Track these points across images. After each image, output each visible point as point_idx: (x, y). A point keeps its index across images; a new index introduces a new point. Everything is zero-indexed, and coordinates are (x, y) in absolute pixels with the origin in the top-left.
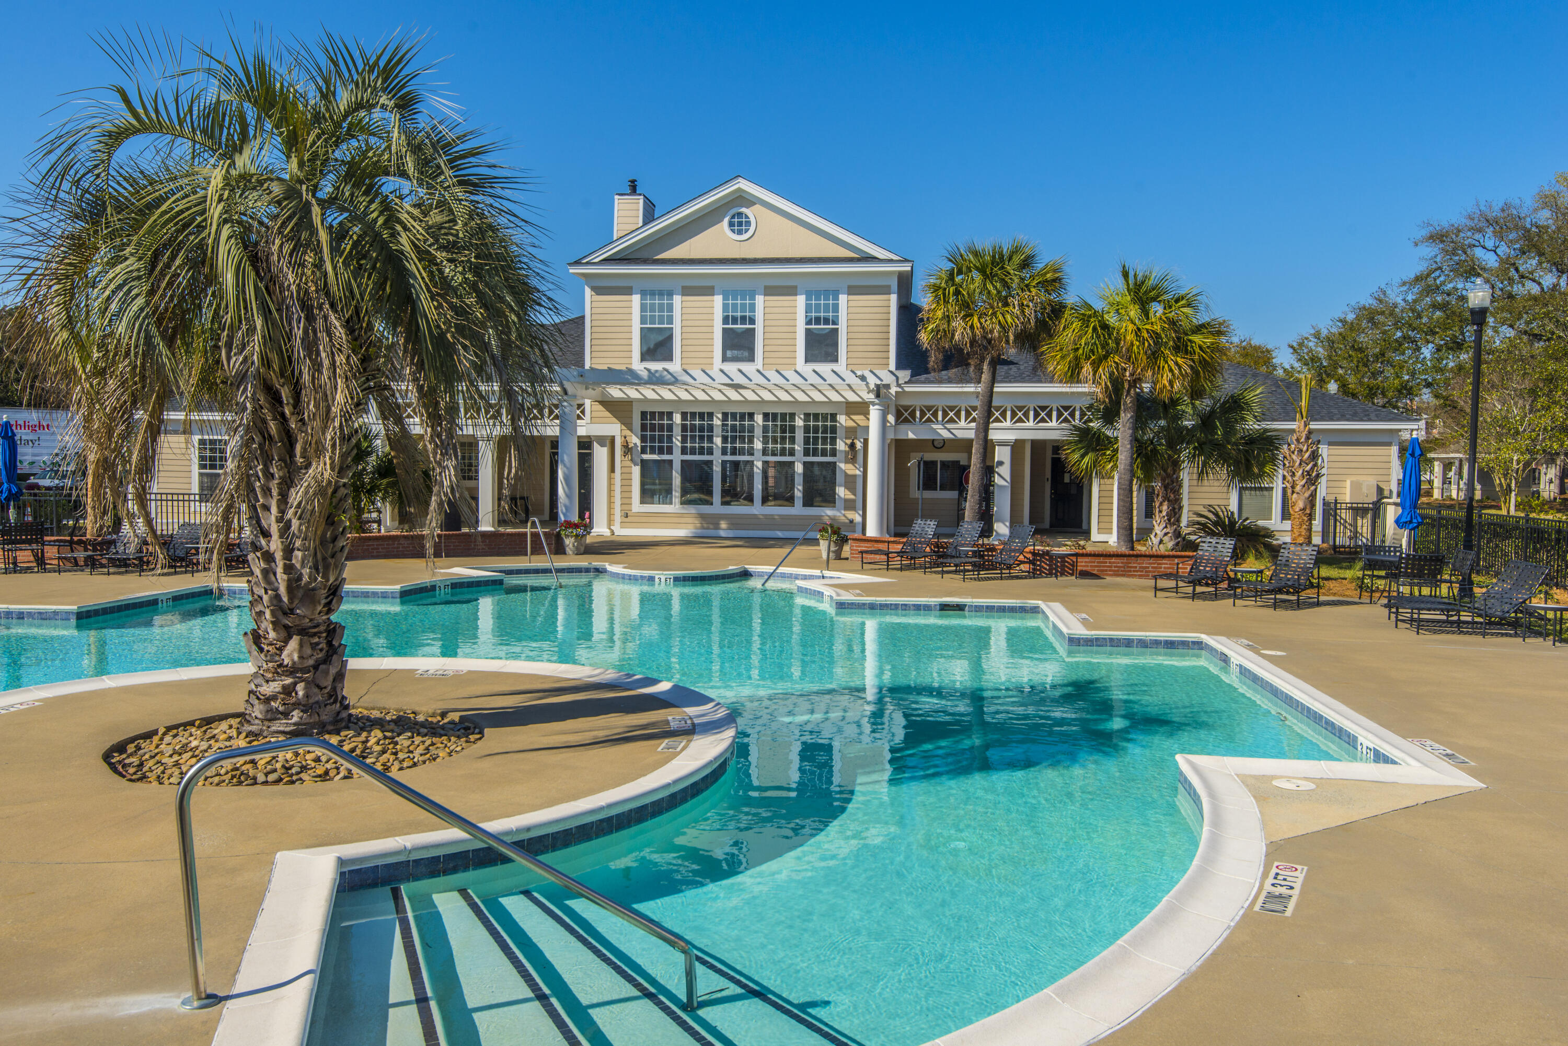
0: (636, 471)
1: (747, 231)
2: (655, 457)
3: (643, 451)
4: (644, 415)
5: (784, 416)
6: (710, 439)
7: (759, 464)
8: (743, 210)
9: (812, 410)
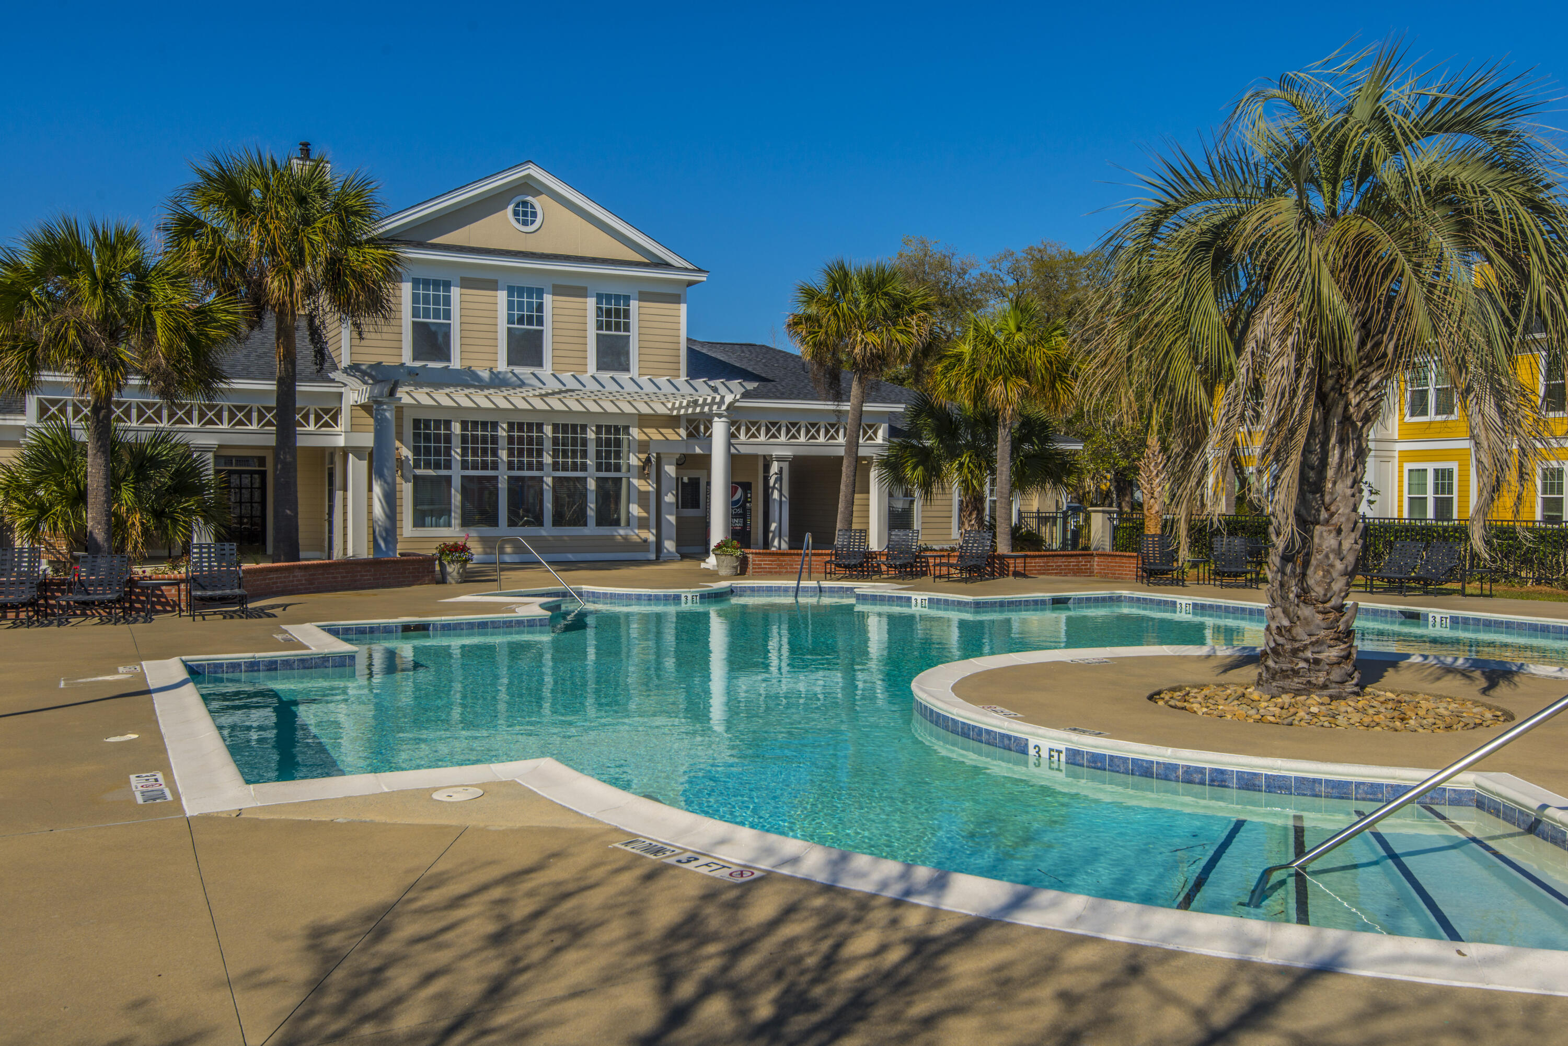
0: (408, 488)
1: (533, 222)
2: (431, 472)
3: (417, 465)
4: (417, 423)
5: (574, 427)
6: (495, 453)
7: (549, 480)
8: (529, 198)
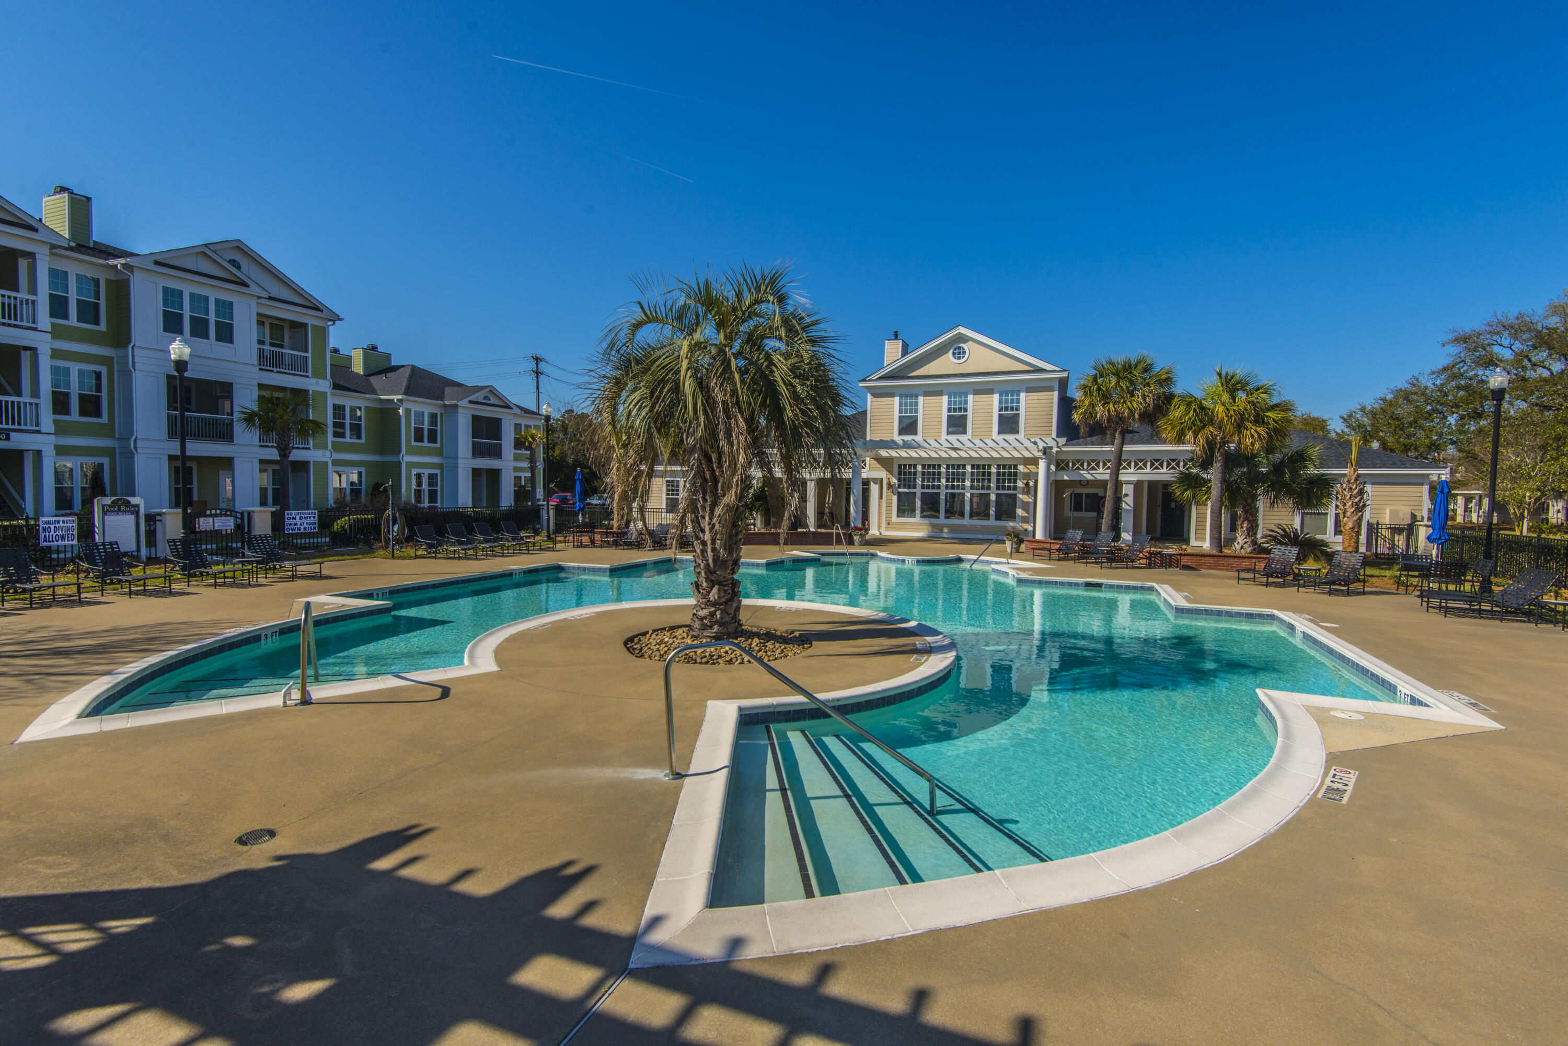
0: (895, 498)
1: (963, 357)
2: (906, 490)
3: (899, 486)
4: (900, 466)
5: (984, 466)
6: (939, 480)
7: (968, 495)
8: (962, 345)
9: (1002, 463)
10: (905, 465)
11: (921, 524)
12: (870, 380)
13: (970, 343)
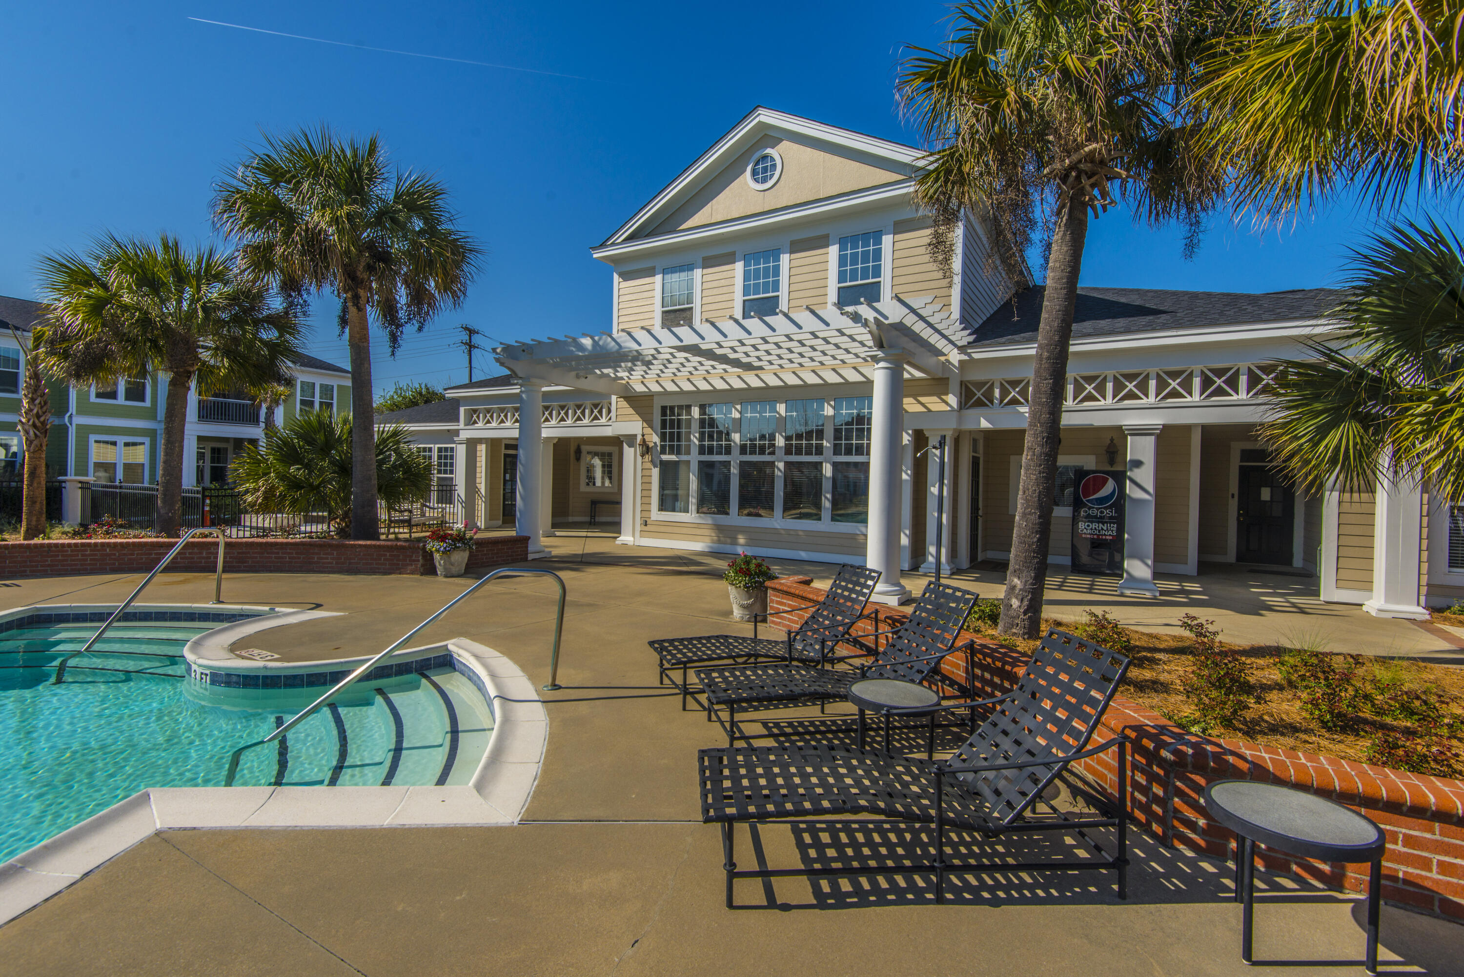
0: (655, 472)
1: (772, 176)
2: (673, 458)
4: (664, 409)
8: (769, 151)
10: (672, 408)
11: (698, 526)
12: (613, 244)
13: (785, 145)
